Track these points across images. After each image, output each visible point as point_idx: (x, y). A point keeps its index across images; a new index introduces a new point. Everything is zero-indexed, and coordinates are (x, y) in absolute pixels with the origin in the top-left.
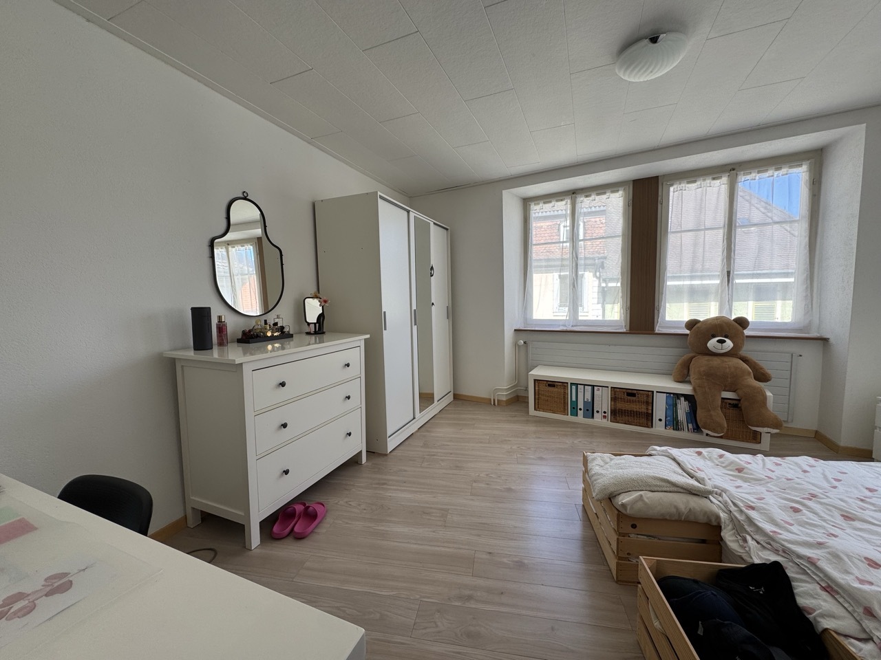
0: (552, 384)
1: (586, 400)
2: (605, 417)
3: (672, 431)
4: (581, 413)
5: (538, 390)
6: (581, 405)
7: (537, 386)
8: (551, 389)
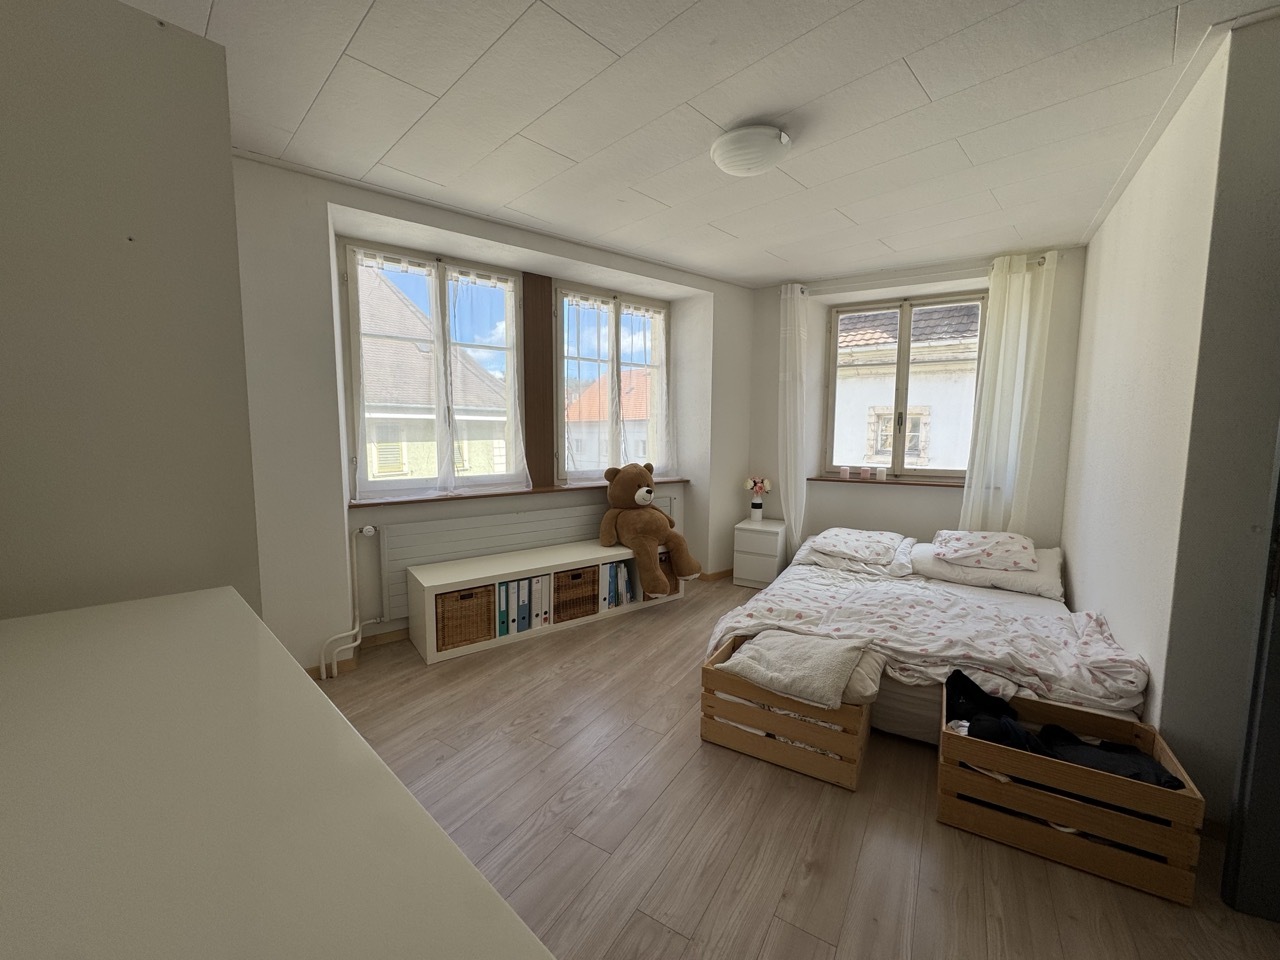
0: (466, 594)
1: (521, 603)
2: (545, 619)
3: (614, 608)
4: (513, 627)
5: (443, 613)
6: (513, 614)
7: (440, 606)
8: (467, 603)
